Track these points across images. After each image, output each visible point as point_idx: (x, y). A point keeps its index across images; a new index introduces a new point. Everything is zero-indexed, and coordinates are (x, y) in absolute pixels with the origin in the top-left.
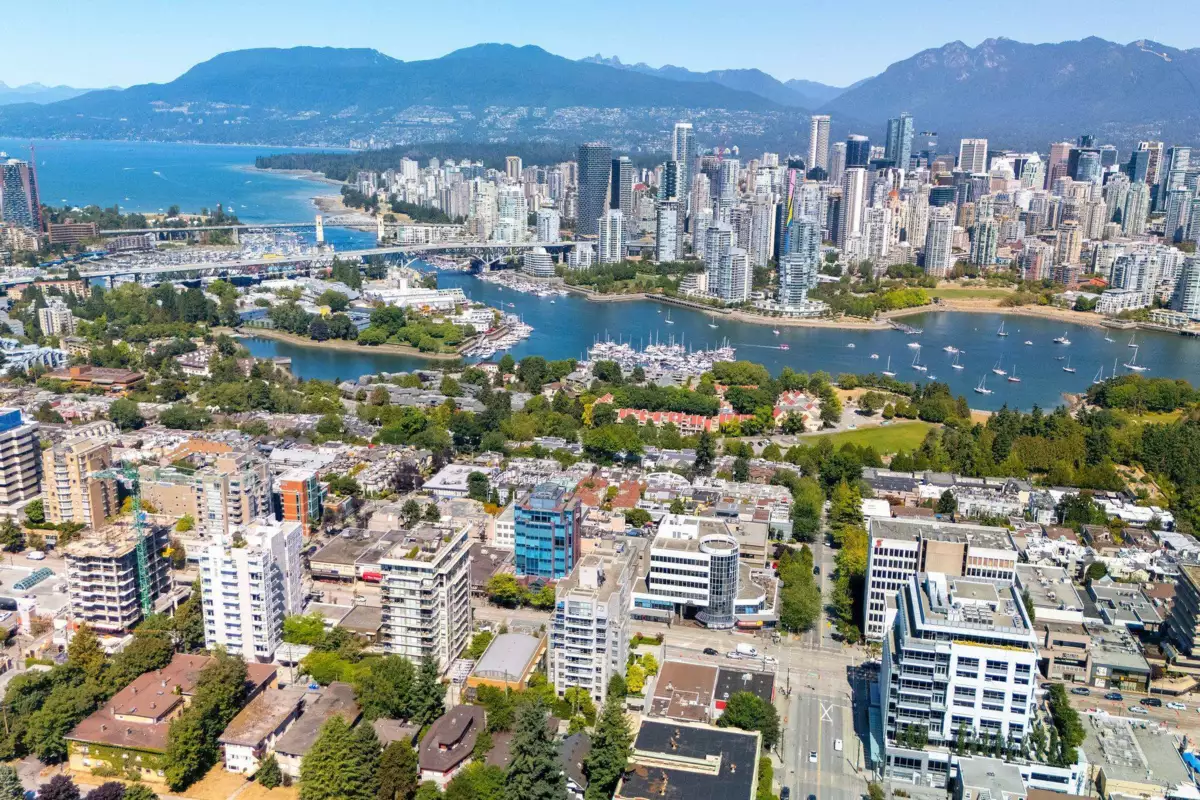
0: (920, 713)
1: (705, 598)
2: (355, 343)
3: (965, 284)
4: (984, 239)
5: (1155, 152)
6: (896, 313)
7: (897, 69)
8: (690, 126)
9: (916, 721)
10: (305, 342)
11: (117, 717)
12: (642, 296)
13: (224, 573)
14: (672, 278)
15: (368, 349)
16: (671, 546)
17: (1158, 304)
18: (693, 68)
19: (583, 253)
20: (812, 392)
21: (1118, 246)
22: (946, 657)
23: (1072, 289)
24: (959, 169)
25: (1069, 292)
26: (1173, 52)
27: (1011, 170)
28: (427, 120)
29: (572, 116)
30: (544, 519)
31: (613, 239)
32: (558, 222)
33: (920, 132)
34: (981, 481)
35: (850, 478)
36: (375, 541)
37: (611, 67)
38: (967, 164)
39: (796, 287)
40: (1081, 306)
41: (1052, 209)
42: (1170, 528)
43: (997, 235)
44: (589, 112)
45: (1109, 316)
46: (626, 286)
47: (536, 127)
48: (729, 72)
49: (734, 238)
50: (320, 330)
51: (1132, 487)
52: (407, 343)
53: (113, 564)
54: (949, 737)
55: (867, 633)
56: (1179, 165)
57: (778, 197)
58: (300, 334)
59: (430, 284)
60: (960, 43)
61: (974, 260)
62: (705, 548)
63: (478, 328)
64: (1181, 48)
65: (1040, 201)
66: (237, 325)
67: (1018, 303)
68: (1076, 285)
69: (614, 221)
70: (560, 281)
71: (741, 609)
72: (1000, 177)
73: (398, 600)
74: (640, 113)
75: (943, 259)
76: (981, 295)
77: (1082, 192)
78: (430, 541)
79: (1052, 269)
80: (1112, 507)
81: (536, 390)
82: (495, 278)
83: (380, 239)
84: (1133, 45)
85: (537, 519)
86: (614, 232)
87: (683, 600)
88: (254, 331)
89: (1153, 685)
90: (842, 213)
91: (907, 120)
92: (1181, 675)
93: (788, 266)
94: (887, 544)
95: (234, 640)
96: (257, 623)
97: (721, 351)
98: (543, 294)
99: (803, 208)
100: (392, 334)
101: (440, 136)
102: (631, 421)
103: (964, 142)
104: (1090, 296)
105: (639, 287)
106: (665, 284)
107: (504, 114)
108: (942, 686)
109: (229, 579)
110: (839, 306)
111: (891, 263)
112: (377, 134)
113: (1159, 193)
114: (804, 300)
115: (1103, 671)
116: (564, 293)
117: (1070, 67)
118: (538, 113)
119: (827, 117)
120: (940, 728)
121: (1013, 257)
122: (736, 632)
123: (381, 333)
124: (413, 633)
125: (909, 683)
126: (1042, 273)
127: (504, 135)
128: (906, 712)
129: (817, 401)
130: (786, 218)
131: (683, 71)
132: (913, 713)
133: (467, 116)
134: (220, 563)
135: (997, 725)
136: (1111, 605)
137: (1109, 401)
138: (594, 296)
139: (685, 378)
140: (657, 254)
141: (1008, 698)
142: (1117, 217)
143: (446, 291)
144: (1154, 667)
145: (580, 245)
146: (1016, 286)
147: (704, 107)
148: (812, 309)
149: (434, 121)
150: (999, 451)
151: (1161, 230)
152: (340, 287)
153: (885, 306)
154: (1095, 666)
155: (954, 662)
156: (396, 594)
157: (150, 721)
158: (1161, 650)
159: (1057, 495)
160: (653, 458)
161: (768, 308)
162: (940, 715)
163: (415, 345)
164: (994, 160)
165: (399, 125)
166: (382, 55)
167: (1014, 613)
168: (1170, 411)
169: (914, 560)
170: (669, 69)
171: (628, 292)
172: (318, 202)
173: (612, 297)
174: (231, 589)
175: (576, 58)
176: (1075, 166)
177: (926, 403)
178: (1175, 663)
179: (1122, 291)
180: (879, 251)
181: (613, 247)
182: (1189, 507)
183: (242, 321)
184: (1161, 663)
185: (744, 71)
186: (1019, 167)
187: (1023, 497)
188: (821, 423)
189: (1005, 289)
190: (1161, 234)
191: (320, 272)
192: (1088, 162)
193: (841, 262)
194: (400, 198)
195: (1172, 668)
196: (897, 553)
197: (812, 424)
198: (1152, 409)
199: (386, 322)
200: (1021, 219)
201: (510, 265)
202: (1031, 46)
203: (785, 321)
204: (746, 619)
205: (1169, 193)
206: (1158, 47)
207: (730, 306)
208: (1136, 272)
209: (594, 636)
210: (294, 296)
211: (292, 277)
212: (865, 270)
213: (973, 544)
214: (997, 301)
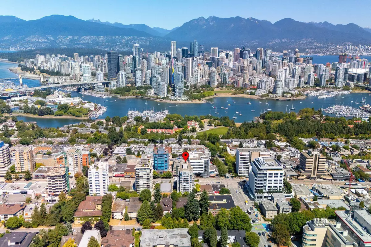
0: (261, 186)
1: (203, 171)
2: (54, 115)
3: (221, 89)
4: (225, 77)
5: (261, 51)
6: (206, 98)
7: (185, 25)
8: (138, 45)
9: (261, 188)
10: (36, 116)
11: (83, 211)
12: (135, 97)
13: (95, 175)
14: (142, 91)
15: (58, 117)
16: (193, 159)
17: (270, 92)
18: (124, 24)
19: (114, 84)
20: (195, 121)
21: (257, 77)
22: (266, 174)
23: (248, 89)
24: (211, 56)
25: (248, 90)
26: (258, 21)
27: (225, 56)
28: (37, 40)
29: (88, 39)
30: (162, 156)
31: (122, 80)
32: (103, 75)
33: (200, 46)
34: (244, 140)
35: (218, 141)
36: (114, 167)
37: (98, 23)
38: (213, 55)
39: (180, 92)
40: (252, 94)
41: (238, 67)
42: (289, 146)
43: (228, 75)
44: (94, 38)
45: (259, 96)
46: (129, 94)
47: (76, 42)
48: (135, 25)
49: (160, 79)
50: (41, 113)
51: (278, 138)
52: (71, 115)
53: (62, 177)
54: (267, 191)
55: (239, 174)
56: (268, 54)
57: (169, 66)
58: (34, 114)
59: (69, 96)
60: (203, 17)
61: (222, 83)
62: (202, 159)
63: (91, 109)
64: (260, 20)
65: (235, 65)
66: (10, 113)
67: (236, 94)
68: (249, 88)
69: (122, 74)
70: (108, 93)
71: (211, 172)
72: (222, 58)
73: (141, 177)
74: (110, 38)
75: (215, 82)
76: (226, 92)
77: (245, 62)
78: (146, 162)
79: (243, 84)
80: (277, 143)
81: (121, 126)
82: (86, 93)
83: (42, 82)
84: (248, 19)
85: (160, 156)
86: (122, 78)
87: (197, 172)
88: (17, 114)
89: (299, 178)
90: (186, 70)
91: (196, 42)
92: (303, 175)
93: (177, 86)
94: (243, 153)
95: (98, 192)
96: (104, 187)
97: (164, 111)
98: (104, 97)
99: (178, 70)
100: (65, 112)
101: (43, 46)
102: (152, 132)
103: (212, 48)
104: (253, 91)
105: (133, 94)
106: (141, 93)
107: (65, 38)
108: (265, 180)
109: (97, 177)
110: (192, 97)
111: (201, 84)
112: (19, 45)
113: (264, 62)
114: (182, 96)
115: (289, 176)
116: (110, 97)
117: (233, 25)
118: (76, 38)
119: (175, 42)
120: (265, 189)
121: (232, 81)
122: (210, 178)
123: (62, 112)
124: (145, 184)
125: (259, 180)
126: (240, 86)
127: (65, 45)
128: (258, 187)
129: (197, 123)
130: (172, 72)
131: (121, 24)
132: (260, 187)
133: (51, 39)
134: (94, 173)
135: (276, 187)
136: (285, 164)
137: (266, 118)
138: (120, 97)
139: (160, 120)
140: (135, 83)
141: (279, 181)
142: (254, 69)
143: (75, 98)
144: (298, 174)
145: (112, 82)
146: (234, 89)
147: (130, 36)
148: (185, 98)
149: (40, 40)
150: (246, 132)
151: (265, 72)
152: (40, 99)
153: (203, 96)
154: (287, 175)
155: (268, 174)
156: (141, 175)
157: (92, 210)
158: (299, 171)
159: (264, 142)
160: (167, 141)
161: (173, 98)
162: (265, 186)
163: (74, 115)
164: (220, 53)
165: (27, 42)
166: (17, 18)
167: (277, 164)
168: (280, 119)
169: (249, 157)
170: (116, 23)
171: (130, 96)
172: (11, 70)
173: (126, 97)
174: (97, 179)
175: (85, 20)
176: (242, 55)
177: (224, 121)
178: (302, 173)
179: (261, 89)
180: (197, 81)
181: (122, 82)
182: (292, 141)
183: (12, 111)
184: (299, 173)
185: (140, 24)
186: (227, 55)
187: (256, 142)
188: (200, 129)
189: (231, 90)
190: (266, 73)
191: (29, 94)
192: (245, 54)
193: (188, 85)
194: (42, 68)
195: (302, 174)
196: (245, 155)
197: (198, 129)
198: (276, 119)
199: (63, 109)
200: (231, 71)
201: (89, 89)
202: (221, 19)
203: (178, 102)
204: (212, 174)
205: (266, 62)
206: (255, 19)
207: (162, 98)
208: (264, 84)
209: (189, 179)
210: (26, 102)
211: (20, 96)
212: (195, 86)
213: (261, 152)
214: (231, 93)
